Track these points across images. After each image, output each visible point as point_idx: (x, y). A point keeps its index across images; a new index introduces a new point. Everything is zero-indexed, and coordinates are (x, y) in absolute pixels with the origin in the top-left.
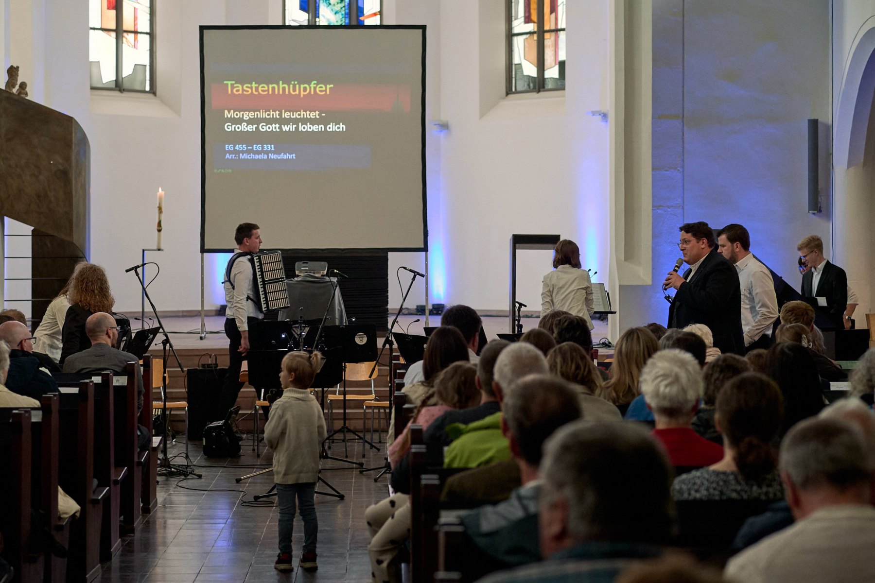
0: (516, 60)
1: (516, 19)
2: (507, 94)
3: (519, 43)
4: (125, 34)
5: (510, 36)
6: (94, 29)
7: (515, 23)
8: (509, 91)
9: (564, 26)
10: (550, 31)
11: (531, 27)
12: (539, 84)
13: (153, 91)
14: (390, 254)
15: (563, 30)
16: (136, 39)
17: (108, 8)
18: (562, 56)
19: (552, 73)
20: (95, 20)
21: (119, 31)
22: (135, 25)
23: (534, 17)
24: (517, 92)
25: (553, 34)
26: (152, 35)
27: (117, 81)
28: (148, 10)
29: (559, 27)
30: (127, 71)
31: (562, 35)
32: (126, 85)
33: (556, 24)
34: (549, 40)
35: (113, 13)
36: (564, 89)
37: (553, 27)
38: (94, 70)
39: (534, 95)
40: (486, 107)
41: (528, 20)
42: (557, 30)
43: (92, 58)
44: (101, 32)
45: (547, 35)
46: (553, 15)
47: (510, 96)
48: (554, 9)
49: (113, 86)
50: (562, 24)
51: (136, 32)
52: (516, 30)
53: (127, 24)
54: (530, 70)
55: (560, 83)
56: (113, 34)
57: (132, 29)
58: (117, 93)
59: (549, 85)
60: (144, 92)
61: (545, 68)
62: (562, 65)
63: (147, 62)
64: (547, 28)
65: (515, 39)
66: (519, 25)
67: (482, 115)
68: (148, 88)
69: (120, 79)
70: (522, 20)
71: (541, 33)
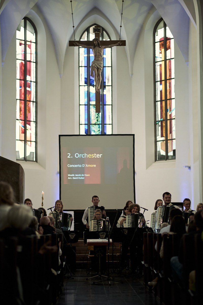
0: (158, 150)
1: (158, 136)
2: (155, 161)
3: (159, 144)
4: (27, 142)
5: (156, 141)
6: (17, 140)
7: (157, 137)
8: (156, 160)
9: (175, 138)
11: (163, 138)
12: (166, 158)
13: (36, 161)
15: (175, 139)
16: (31, 143)
17: (22, 133)
18: (174, 148)
19: (171, 154)
20: (18, 138)
21: (25, 141)
22: (31, 139)
23: (164, 135)
24: (158, 160)
25: (171, 141)
26: (36, 142)
27: (24, 157)
28: (35, 134)
29: (173, 138)
30: (28, 154)
31: (174, 141)
32: (27, 159)
33: (172, 137)
35: (23, 135)
36: (175, 159)
37: (171, 138)
38: (17, 154)
39: (165, 161)
40: (148, 165)
41: (162, 136)
43: (16, 150)
44: (19, 141)
45: (169, 141)
46: (171, 134)
47: (156, 162)
48: (171, 132)
49: (23, 159)
51: (31, 141)
52: (158, 140)
53: (28, 138)
54: (163, 153)
55: (174, 157)
56: (23, 142)
57: (30, 140)
58: (25, 162)
59: (170, 158)
60: (33, 161)
61: (168, 152)
62: (174, 151)
63: (34, 151)
64: (169, 139)
65: (158, 143)
66: (159, 138)
67: (147, 168)
68: (34, 160)
69: (26, 157)
70: (160, 136)
71: (167, 140)
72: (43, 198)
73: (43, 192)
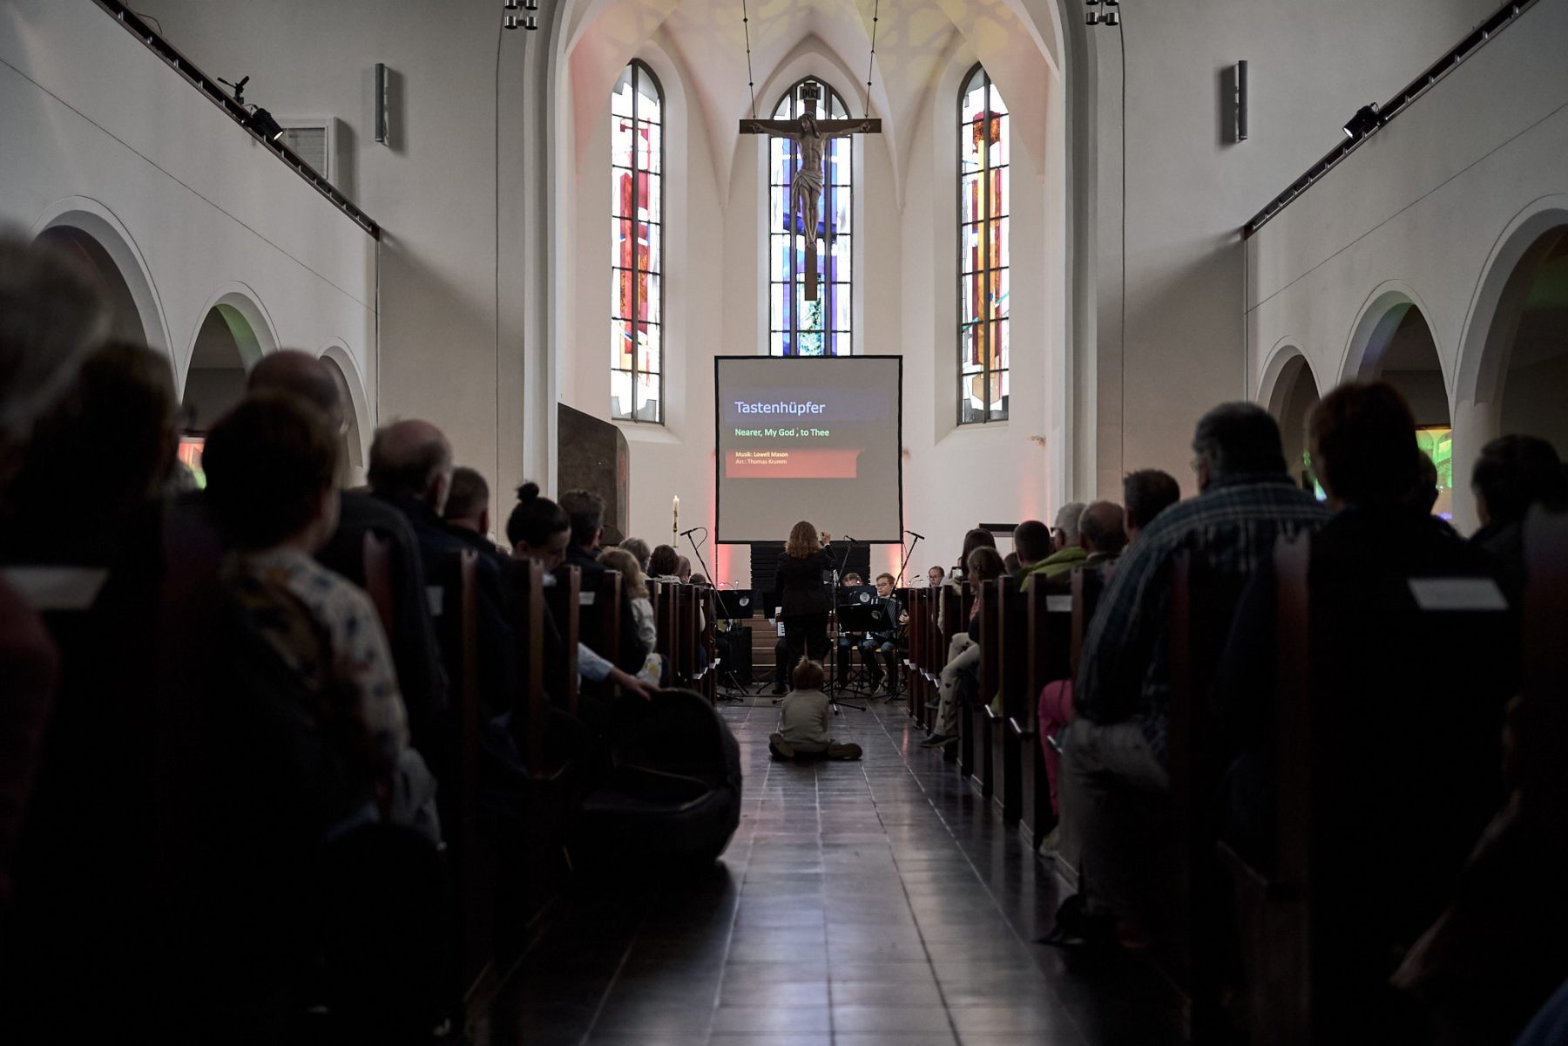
0: (966, 396)
1: (966, 361)
2: (958, 425)
3: (967, 381)
4: (639, 374)
5: (961, 375)
6: (614, 369)
7: (965, 365)
8: (959, 422)
9: (1007, 367)
10: (995, 371)
11: (979, 368)
12: (985, 416)
13: (662, 422)
14: (872, 545)
15: (1007, 370)
16: (648, 378)
17: (626, 353)
18: (1005, 392)
19: (996, 406)
20: (615, 364)
21: (634, 372)
22: (647, 367)
23: (981, 359)
24: (965, 423)
25: (998, 374)
26: (661, 375)
27: (632, 413)
28: (658, 355)
29: (1003, 368)
30: (641, 405)
31: (1006, 375)
32: (640, 417)
33: (1000, 365)
34: (994, 377)
35: (629, 356)
36: (1007, 419)
37: (997, 368)
38: (614, 403)
39: (981, 425)
40: (940, 436)
41: (976, 362)
42: (1001, 371)
43: (613, 394)
44: (619, 372)
45: (992, 375)
46: (998, 357)
47: (961, 426)
48: (998, 353)
49: (630, 417)
50: (1005, 365)
51: (648, 373)
52: (965, 372)
53: (641, 366)
54: (978, 404)
55: (1005, 414)
56: (630, 374)
57: (645, 370)
58: (633, 423)
59: (994, 417)
60: (655, 422)
61: (991, 401)
62: (1005, 400)
63: (656, 397)
64: (992, 368)
65: (965, 378)
66: (968, 367)
67: (937, 441)
68: (657, 420)
69: (635, 412)
70: (971, 361)
71: (987, 373)
72: (676, 513)
73: (676, 497)
